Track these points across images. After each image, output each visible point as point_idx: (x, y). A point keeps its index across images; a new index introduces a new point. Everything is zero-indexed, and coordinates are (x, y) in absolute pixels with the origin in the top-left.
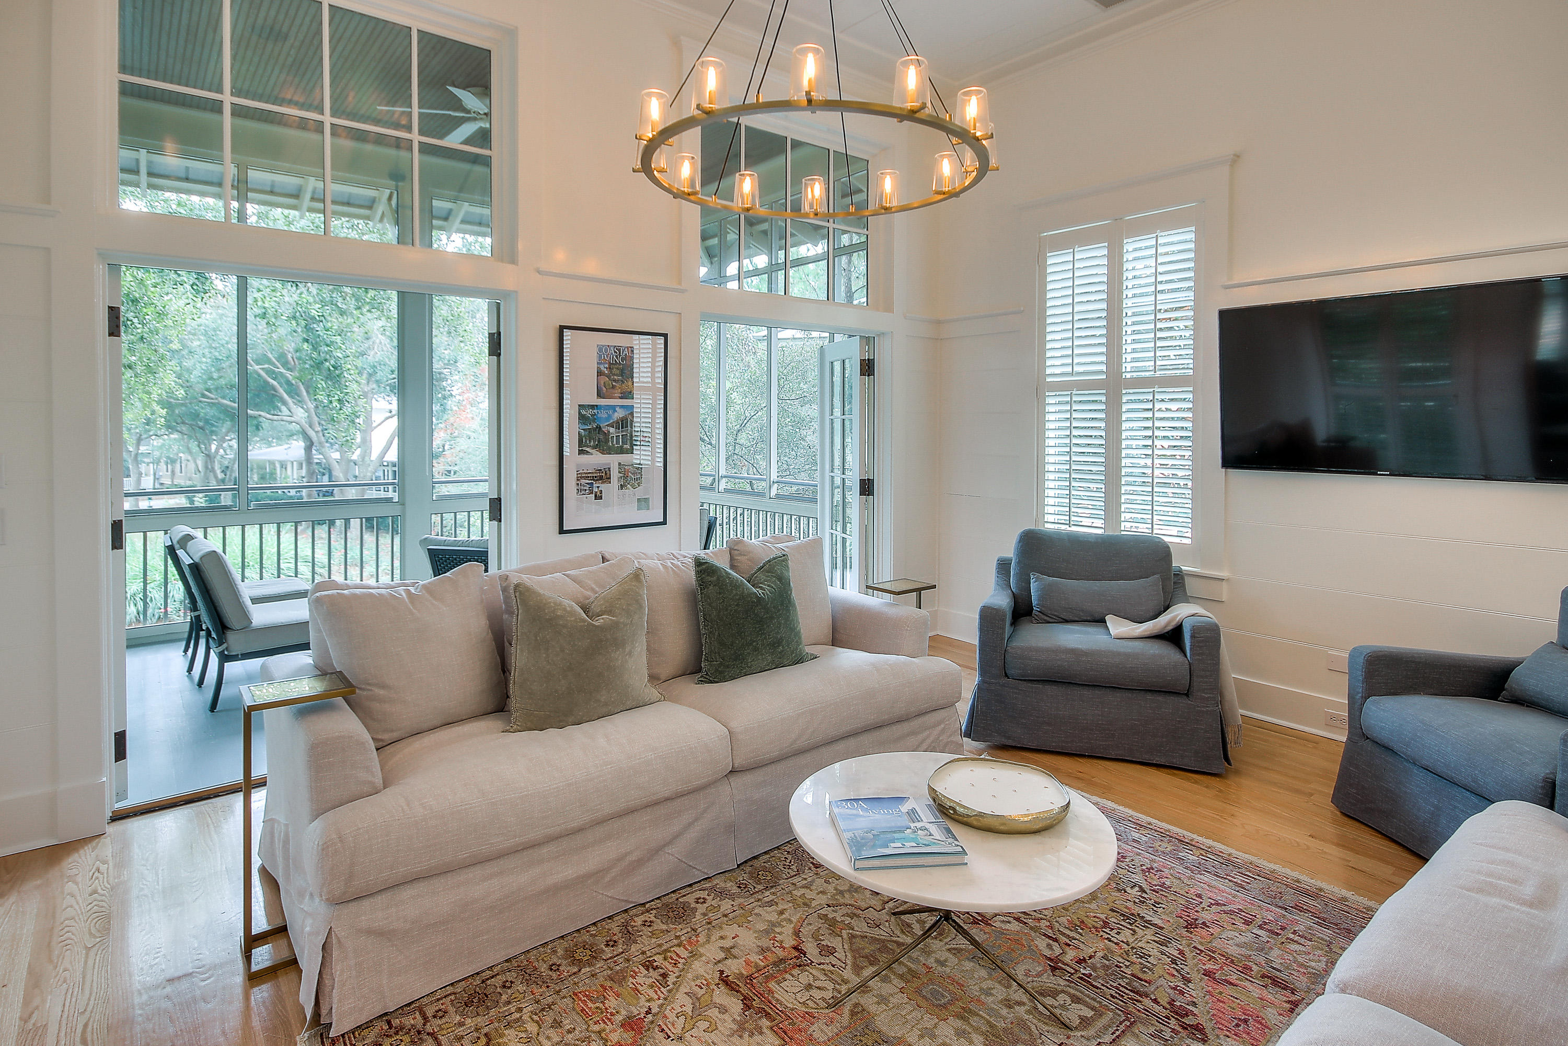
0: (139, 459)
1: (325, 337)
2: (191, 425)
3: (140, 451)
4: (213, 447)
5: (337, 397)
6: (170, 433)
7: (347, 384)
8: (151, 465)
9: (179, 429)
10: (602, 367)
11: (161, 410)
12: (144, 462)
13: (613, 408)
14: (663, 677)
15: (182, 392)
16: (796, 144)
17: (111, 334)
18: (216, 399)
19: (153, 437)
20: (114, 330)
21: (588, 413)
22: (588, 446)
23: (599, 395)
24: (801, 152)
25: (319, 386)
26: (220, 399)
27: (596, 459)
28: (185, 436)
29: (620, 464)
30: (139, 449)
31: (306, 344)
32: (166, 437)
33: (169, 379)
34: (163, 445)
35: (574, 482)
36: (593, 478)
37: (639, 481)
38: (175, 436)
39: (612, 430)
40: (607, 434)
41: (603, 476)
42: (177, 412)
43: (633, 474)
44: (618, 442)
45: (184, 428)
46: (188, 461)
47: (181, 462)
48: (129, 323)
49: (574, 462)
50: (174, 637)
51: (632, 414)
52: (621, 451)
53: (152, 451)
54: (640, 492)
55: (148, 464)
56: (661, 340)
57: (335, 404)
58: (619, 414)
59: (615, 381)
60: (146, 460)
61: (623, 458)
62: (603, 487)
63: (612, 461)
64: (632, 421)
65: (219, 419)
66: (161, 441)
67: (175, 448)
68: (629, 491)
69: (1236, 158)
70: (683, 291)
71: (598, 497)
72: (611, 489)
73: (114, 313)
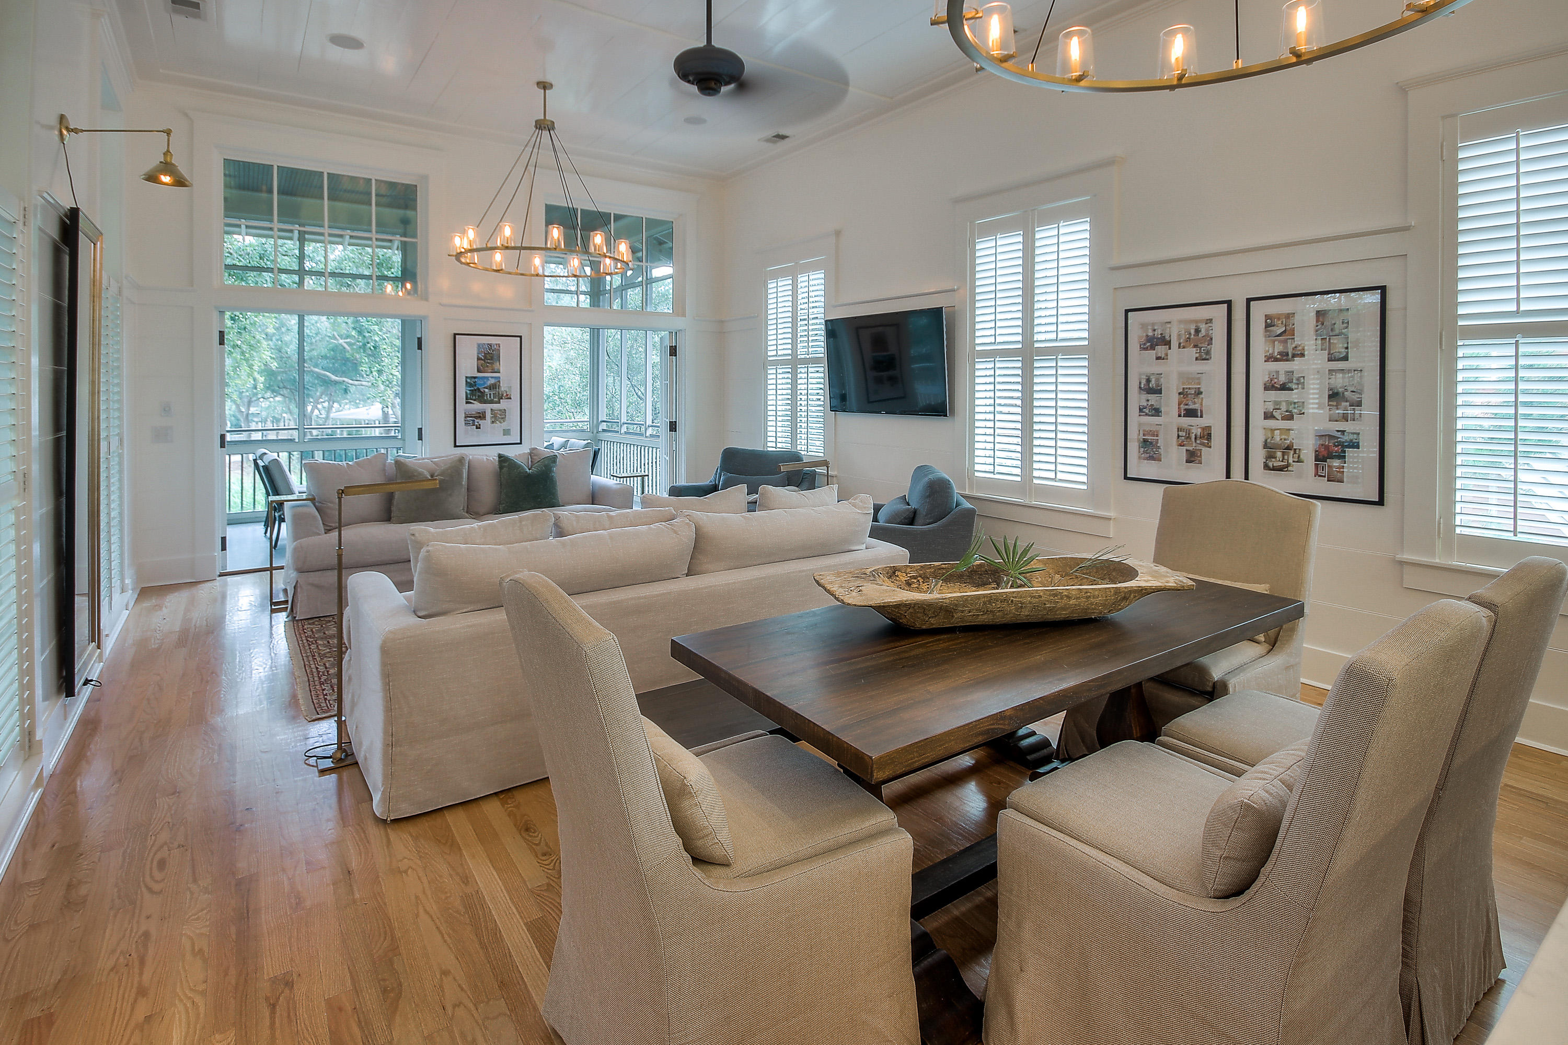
0: (250, 418)
1: (367, 326)
2: (290, 389)
3: (250, 412)
4: (309, 408)
5: (376, 369)
6: (275, 396)
7: (383, 359)
8: (260, 423)
9: (282, 393)
10: (480, 356)
11: (260, 378)
12: (254, 421)
13: (487, 378)
14: (481, 513)
15: (276, 364)
16: (618, 218)
17: (220, 344)
18: (309, 368)
19: (262, 400)
20: (222, 343)
21: (472, 381)
22: (471, 399)
23: (479, 371)
24: (621, 223)
25: (363, 361)
26: (312, 368)
27: (477, 406)
28: (287, 399)
29: (492, 409)
30: (249, 410)
31: (354, 331)
32: (271, 399)
33: (267, 355)
34: (269, 406)
35: (463, 419)
36: (475, 417)
37: (504, 419)
38: (279, 398)
39: (486, 390)
40: (483, 393)
41: (481, 416)
42: (279, 378)
43: (500, 415)
44: (490, 397)
45: (285, 392)
46: (290, 420)
47: (284, 422)
48: (237, 317)
49: (462, 407)
50: (258, 520)
51: (499, 382)
52: (492, 402)
53: (261, 411)
54: (504, 425)
55: (257, 423)
56: (519, 338)
57: (375, 373)
58: (492, 381)
59: (488, 363)
60: (256, 419)
61: (495, 406)
62: (481, 422)
63: (488, 407)
64: (499, 386)
65: (314, 384)
66: (268, 403)
67: (279, 409)
68: (498, 424)
69: (838, 233)
70: (532, 311)
71: (478, 428)
72: (486, 423)
73: (222, 334)
